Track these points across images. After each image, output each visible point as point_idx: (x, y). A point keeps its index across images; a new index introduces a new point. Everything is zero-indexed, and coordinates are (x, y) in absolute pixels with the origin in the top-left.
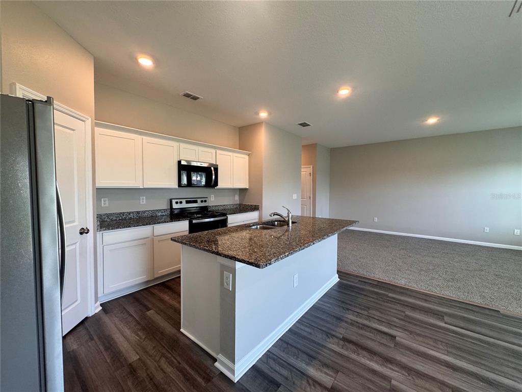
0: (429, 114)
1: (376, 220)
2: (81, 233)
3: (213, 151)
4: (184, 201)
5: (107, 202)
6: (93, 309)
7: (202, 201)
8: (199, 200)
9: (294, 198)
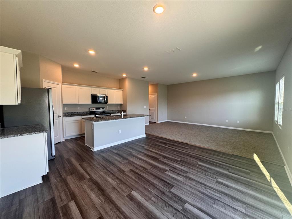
0: (193, 72)
1: (186, 117)
2: (59, 117)
3: (106, 90)
4: (95, 109)
5: (67, 109)
6: (62, 140)
7: (102, 109)
8: (101, 108)
9: (144, 108)
